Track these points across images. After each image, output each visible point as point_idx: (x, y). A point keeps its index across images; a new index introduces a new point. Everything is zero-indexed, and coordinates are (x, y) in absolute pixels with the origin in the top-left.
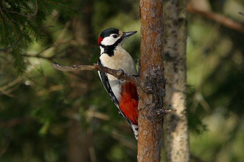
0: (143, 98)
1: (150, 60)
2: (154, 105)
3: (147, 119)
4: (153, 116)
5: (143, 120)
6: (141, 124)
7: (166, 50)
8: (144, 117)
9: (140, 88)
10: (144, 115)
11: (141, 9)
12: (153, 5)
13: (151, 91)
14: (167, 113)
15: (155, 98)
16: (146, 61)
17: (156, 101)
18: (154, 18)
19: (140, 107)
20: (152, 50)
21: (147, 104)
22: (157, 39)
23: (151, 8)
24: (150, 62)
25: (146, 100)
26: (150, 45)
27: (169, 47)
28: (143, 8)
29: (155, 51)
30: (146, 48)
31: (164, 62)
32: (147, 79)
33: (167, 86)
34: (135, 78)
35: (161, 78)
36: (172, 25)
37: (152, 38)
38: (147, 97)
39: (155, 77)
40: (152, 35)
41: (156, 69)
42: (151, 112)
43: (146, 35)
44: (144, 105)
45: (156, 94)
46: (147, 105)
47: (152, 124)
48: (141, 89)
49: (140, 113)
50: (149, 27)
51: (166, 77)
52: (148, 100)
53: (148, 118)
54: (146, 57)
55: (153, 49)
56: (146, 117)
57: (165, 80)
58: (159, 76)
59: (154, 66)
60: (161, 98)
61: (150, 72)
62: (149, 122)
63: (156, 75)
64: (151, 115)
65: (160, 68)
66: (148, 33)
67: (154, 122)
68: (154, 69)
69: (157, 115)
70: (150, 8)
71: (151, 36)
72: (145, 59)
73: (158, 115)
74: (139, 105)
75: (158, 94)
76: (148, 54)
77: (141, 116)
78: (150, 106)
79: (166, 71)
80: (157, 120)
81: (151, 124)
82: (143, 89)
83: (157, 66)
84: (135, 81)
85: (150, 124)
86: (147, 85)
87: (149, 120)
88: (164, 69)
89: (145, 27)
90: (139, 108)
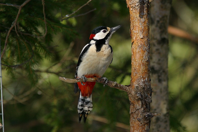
0: (134, 103)
2: (143, 109)
3: (137, 121)
4: (142, 118)
5: (134, 122)
6: (132, 125)
7: (152, 64)
8: (134, 120)
9: (131, 95)
10: (135, 118)
11: (132, 31)
12: (142, 27)
13: (140, 98)
14: (154, 116)
15: (144, 103)
16: (136, 73)
17: (145, 107)
18: (142, 38)
19: (131, 111)
20: (140, 65)
21: (137, 109)
22: (145, 56)
23: (139, 31)
24: (139, 74)
25: (136, 105)
26: (139, 61)
27: (154, 62)
28: (133, 30)
29: (143, 65)
30: (136, 63)
31: (150, 74)
32: (137, 88)
33: (153, 94)
34: (127, 88)
35: (148, 87)
36: (156, 44)
37: (141, 55)
38: (137, 103)
39: (143, 87)
40: (141, 52)
41: (144, 80)
42: (141, 115)
43: (136, 53)
44: (135, 109)
45: (144, 101)
46: (137, 110)
47: (142, 125)
48: (132, 97)
49: (131, 116)
50: (139, 46)
51: (152, 87)
52: (138, 105)
53: (138, 120)
54: (136, 70)
55: (141, 64)
56: (136, 120)
57: (152, 89)
58: (147, 85)
59: (143, 77)
60: (148, 104)
61: (139, 82)
62: (139, 124)
63: (144, 85)
64: (140, 118)
65: (147, 79)
66: (137, 51)
67: (143, 123)
68: (143, 80)
69: (145, 117)
70: (138, 30)
71: (140, 53)
72: (135, 72)
73: (146, 118)
74: (130, 110)
75: (146, 100)
76: (138, 68)
77: (133, 118)
78: (140, 110)
79: (152, 81)
80: (146, 122)
81: (141, 125)
82: (134, 97)
83: (145, 78)
84: (127, 90)
85: (139, 125)
86: (137, 93)
87: (139, 122)
88: (150, 80)
89: (135, 46)
90: (130, 112)
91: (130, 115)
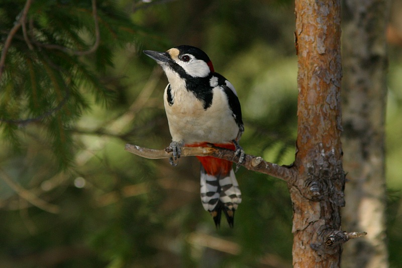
0: (303, 208)
1: (316, 136)
2: (323, 222)
3: (310, 250)
4: (322, 244)
5: (302, 252)
6: (299, 258)
7: (346, 116)
8: (303, 247)
9: (297, 190)
10: (305, 242)
11: (299, 37)
12: (322, 29)
13: (317, 196)
14: (349, 238)
15: (326, 209)
16: (308, 138)
17: (328, 216)
18: (322, 54)
19: (296, 226)
20: (319, 117)
21: (310, 221)
22: (330, 95)
23: (317, 36)
24: (316, 140)
25: (308, 212)
26: (316, 107)
27: (352, 112)
28: (302, 35)
29: (325, 119)
30: (308, 114)
31: (343, 140)
32: (309, 172)
33: (347, 186)
34: (287, 171)
35: (337, 170)
36: (358, 68)
37: (319, 93)
38: (309, 207)
39: (324, 169)
40: (320, 87)
41: (328, 153)
42: (318, 236)
43: (308, 88)
44: (304, 222)
45: (327, 202)
46: (310, 223)
47: (320, 260)
48: (299, 192)
49: (296, 238)
50: (314, 72)
51: (346, 169)
52: (311, 212)
53: (311, 247)
54: (308, 129)
55: (321, 116)
56: (308, 247)
57: (345, 175)
58: (333, 166)
59: (324, 147)
60: (336, 210)
61: (316, 159)
62: (314, 257)
63: (327, 165)
64: (317, 242)
65: (335, 151)
66: (311, 85)
67: (323, 256)
68: (325, 152)
69: (329, 241)
70: (315, 35)
71: (318, 89)
72: (306, 134)
73: (332, 242)
74: (294, 224)
75: (332, 201)
76: (312, 124)
77: (299, 245)
78: (316, 225)
79: (346, 156)
80: (330, 252)
81: (318, 259)
82: (302, 193)
83: (329, 149)
84: (287, 177)
85: (315, 259)
86: (311, 185)
87: (314, 253)
88: (342, 153)
89: (306, 72)
90: (294, 230)
91: (292, 236)
